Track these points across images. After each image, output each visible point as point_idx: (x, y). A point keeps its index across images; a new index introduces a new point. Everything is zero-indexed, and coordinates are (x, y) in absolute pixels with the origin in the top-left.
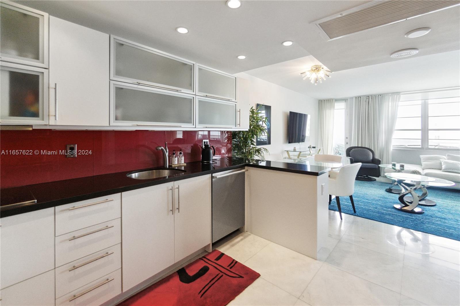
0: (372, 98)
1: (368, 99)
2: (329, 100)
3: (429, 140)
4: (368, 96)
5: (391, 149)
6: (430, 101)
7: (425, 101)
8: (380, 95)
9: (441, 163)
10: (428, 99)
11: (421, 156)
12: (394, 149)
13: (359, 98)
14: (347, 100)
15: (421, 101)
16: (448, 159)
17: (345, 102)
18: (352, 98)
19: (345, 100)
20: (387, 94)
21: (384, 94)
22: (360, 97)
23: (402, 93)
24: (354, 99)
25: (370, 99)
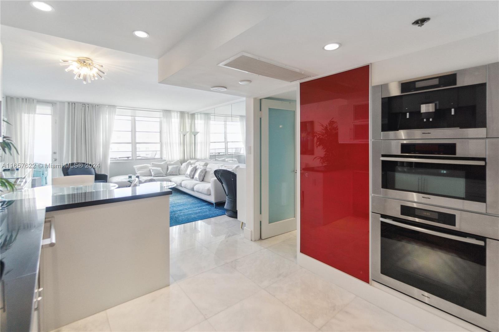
0: (88, 107)
1: (84, 108)
2: (26, 99)
3: (137, 152)
4: (84, 104)
5: (109, 162)
6: (137, 118)
7: (134, 118)
8: (98, 106)
9: (150, 171)
10: (136, 116)
11: (135, 166)
12: (111, 163)
13: (73, 104)
14: (56, 103)
15: (131, 117)
16: (153, 167)
17: (53, 106)
18: (62, 103)
19: (52, 103)
20: (104, 105)
21: (102, 105)
22: (75, 103)
23: (118, 107)
24: (66, 105)
25: (87, 108)
